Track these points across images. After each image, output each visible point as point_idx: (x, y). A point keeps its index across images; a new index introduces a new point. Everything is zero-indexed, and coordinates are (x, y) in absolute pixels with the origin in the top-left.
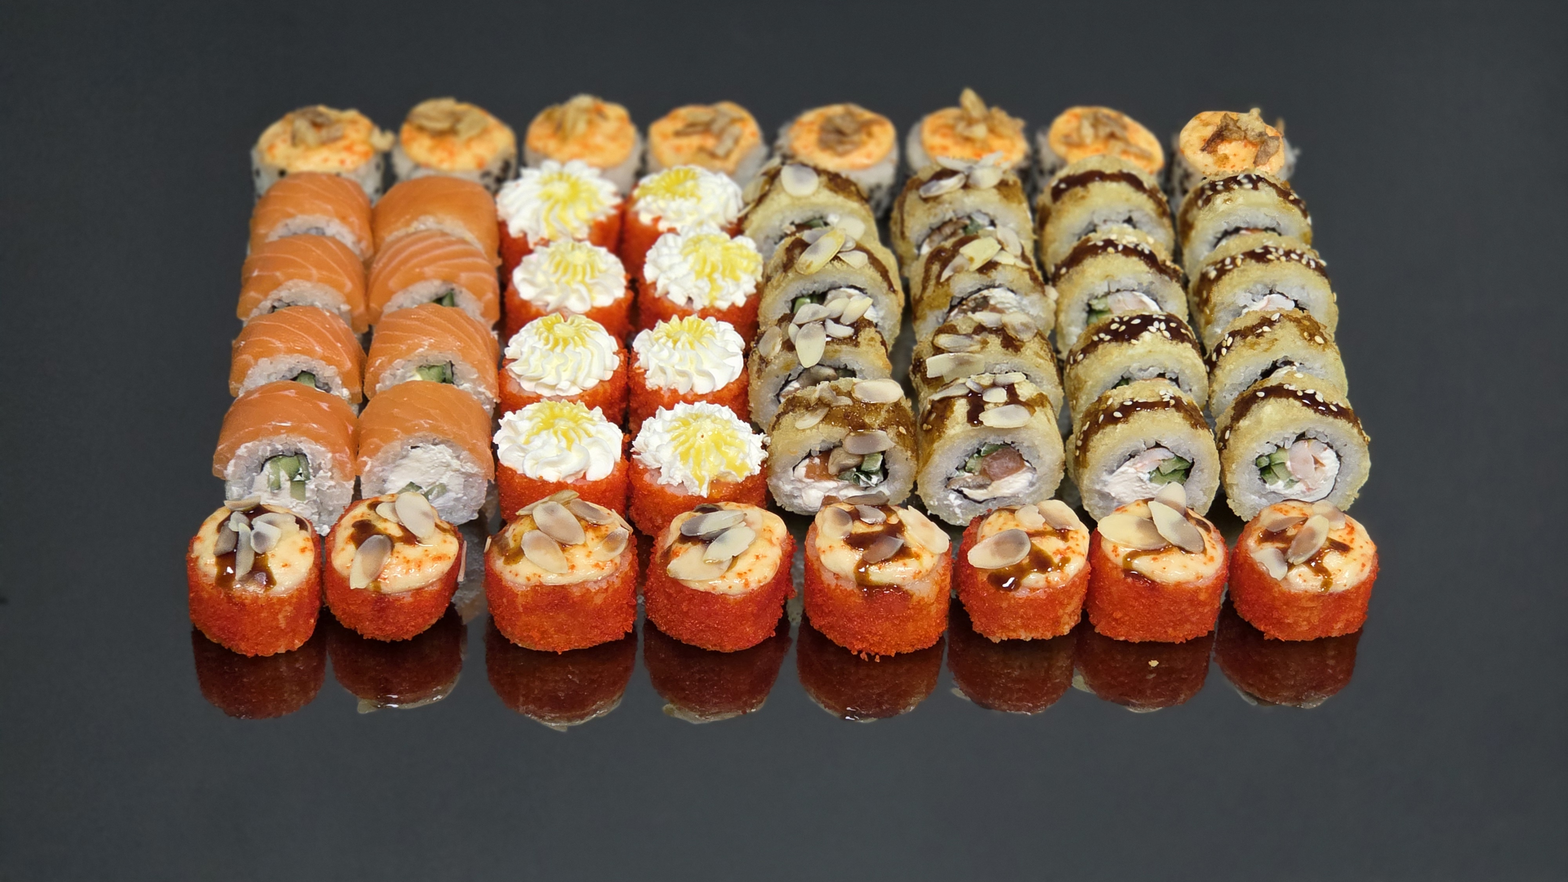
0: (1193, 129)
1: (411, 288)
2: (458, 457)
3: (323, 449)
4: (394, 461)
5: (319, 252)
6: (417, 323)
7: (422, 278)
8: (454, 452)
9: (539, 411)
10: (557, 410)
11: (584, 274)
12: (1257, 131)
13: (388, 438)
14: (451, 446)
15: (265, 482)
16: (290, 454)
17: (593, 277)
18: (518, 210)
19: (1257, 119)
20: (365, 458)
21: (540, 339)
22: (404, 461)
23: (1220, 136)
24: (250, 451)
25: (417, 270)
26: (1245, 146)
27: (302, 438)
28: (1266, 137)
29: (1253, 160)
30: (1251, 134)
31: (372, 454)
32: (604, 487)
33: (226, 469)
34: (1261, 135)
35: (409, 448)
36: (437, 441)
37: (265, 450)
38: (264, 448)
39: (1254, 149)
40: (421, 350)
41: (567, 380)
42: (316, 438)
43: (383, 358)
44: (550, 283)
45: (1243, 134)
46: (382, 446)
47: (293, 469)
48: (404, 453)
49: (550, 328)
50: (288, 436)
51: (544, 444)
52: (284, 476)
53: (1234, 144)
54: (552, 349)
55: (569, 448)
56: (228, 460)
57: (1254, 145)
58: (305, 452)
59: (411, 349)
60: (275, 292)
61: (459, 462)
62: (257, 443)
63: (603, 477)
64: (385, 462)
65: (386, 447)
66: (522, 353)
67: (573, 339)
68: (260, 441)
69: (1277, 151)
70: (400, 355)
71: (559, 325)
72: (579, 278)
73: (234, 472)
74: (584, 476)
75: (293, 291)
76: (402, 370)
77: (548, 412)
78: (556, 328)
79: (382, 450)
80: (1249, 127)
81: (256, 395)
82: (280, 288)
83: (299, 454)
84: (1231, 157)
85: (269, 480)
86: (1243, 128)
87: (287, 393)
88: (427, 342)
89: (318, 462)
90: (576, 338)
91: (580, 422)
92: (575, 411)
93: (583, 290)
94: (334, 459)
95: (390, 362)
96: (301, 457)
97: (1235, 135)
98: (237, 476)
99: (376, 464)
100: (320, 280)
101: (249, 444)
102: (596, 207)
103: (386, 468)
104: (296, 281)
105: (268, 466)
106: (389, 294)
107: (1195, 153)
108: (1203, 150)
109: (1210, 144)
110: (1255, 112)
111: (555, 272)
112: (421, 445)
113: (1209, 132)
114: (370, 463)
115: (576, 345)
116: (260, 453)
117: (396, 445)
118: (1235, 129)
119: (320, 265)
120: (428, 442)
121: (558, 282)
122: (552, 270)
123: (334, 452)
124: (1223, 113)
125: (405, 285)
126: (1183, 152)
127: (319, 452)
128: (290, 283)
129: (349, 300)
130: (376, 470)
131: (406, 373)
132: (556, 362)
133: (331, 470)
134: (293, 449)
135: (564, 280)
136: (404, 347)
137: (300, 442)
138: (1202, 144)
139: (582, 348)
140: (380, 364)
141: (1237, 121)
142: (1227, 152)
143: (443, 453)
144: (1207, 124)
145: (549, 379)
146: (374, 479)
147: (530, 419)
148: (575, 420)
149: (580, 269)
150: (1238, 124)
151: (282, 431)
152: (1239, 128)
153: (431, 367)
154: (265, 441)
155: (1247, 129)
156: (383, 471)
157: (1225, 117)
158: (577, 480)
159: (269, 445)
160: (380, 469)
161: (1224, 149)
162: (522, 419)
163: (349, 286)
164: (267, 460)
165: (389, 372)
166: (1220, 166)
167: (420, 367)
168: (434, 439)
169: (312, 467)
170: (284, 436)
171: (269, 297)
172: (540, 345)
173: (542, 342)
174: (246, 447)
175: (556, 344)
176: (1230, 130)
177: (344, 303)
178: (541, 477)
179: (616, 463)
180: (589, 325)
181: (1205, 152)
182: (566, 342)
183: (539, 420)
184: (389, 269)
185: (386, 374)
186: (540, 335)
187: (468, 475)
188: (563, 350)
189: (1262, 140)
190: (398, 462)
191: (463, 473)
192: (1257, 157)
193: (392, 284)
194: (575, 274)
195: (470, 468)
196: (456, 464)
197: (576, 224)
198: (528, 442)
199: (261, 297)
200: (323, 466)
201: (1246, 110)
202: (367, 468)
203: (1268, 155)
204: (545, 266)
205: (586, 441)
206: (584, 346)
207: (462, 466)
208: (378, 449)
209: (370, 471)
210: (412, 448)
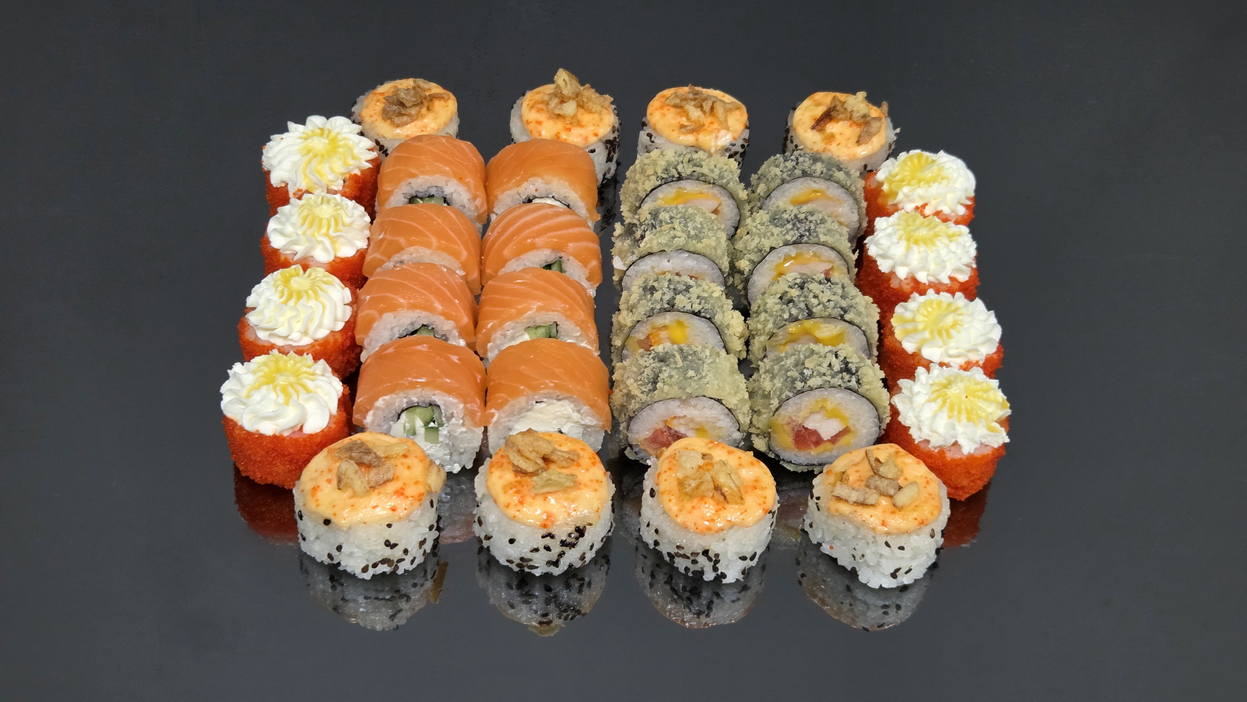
0: (807, 108)
1: (522, 257)
2: (579, 411)
3: (455, 401)
4: (520, 413)
5: (440, 221)
6: (523, 287)
7: (533, 247)
8: (575, 406)
9: (265, 364)
10: (281, 364)
11: (329, 227)
12: (862, 112)
13: (515, 393)
14: (573, 402)
15: (402, 429)
16: (424, 405)
17: (336, 230)
18: (280, 162)
19: (863, 101)
20: (493, 411)
21: (276, 291)
22: (529, 413)
23: (828, 116)
24: (388, 405)
25: (529, 241)
26: (851, 126)
27: (436, 392)
28: (868, 119)
29: (856, 140)
30: (856, 115)
31: (499, 407)
32: (319, 439)
33: (365, 418)
34: (865, 116)
35: (534, 402)
36: (560, 397)
37: (401, 402)
38: (400, 400)
39: (858, 129)
40: (530, 312)
41: (298, 331)
42: (449, 391)
43: (495, 321)
44: (297, 235)
45: (849, 115)
46: (508, 401)
47: (428, 418)
48: (529, 407)
49: (287, 281)
50: (423, 390)
51: (263, 398)
52: (419, 424)
53: (840, 123)
54: (285, 303)
55: (287, 403)
56: (367, 411)
57: (858, 125)
58: (439, 403)
59: (520, 313)
60: (398, 255)
61: (579, 416)
62: (394, 396)
63: (318, 430)
64: (512, 414)
65: (512, 402)
66: (258, 304)
67: (306, 292)
68: (397, 394)
69: (878, 132)
70: (510, 318)
71: (296, 278)
72: (324, 230)
73: (373, 422)
74: (301, 428)
75: (414, 255)
76: (511, 331)
77: (272, 365)
78: (292, 281)
79: (509, 404)
80: (855, 108)
81: (391, 350)
82: (402, 252)
83: (432, 405)
84: (837, 136)
85: (405, 427)
86: (849, 109)
87: (420, 348)
88: (536, 304)
89: (451, 412)
90: (310, 292)
91: (300, 377)
92: (299, 365)
93: (327, 242)
94: (465, 408)
95: (501, 324)
96: (435, 408)
97: (841, 116)
98: (376, 424)
99: (503, 415)
100: (439, 248)
101: (387, 397)
102: (351, 162)
103: (512, 419)
104: (416, 247)
105: (403, 416)
106: (504, 262)
107: (806, 131)
108: (813, 128)
109: (820, 123)
110: (862, 95)
111: (303, 224)
112: (545, 400)
113: (820, 111)
114: (497, 415)
115: (309, 297)
116: (397, 405)
117: (522, 400)
118: (842, 110)
119: (440, 234)
120: (552, 398)
121: (304, 234)
122: (300, 221)
123: (465, 403)
124: (831, 95)
125: (518, 254)
126: (795, 130)
127: (451, 403)
128: (412, 249)
129: (464, 266)
130: (503, 420)
131: (515, 333)
132: (289, 314)
133: (462, 418)
134: (427, 401)
135: (309, 233)
136: (513, 311)
137: (434, 395)
138: (813, 123)
139: (314, 301)
140: (492, 326)
141: (845, 102)
142: (834, 131)
143: (566, 408)
144: (818, 104)
145: (282, 330)
146: (501, 428)
147: (254, 372)
148: (297, 374)
149: (325, 222)
150: (845, 106)
151: (418, 386)
152: (846, 109)
153: (537, 327)
154: (402, 394)
155: (852, 111)
156: (509, 421)
157: (834, 98)
158: (294, 433)
159: (405, 397)
160: (507, 419)
161: (832, 128)
162: (248, 372)
163: (464, 254)
164: (403, 411)
165: (499, 333)
166: (826, 144)
167: (528, 328)
168: (558, 396)
169: (445, 417)
170: (420, 389)
171: (392, 259)
172: (276, 298)
173: (278, 295)
174: (384, 400)
175: (290, 298)
176: (838, 111)
177: (460, 268)
178: (258, 431)
179: (331, 416)
180: (325, 279)
181: (814, 131)
182: (299, 296)
183: (262, 373)
184: (502, 238)
185: (497, 335)
186: (277, 287)
187: (586, 427)
188: (296, 303)
189: (865, 121)
190: (522, 415)
191: (583, 425)
192: (860, 137)
193: (506, 252)
194: (320, 227)
195: (589, 421)
196: (576, 416)
197: (331, 177)
198: (249, 396)
199: (384, 258)
200: (455, 414)
201: (854, 92)
202: (495, 419)
203: (870, 135)
204: (294, 219)
205: (303, 395)
206: (317, 300)
207: (582, 419)
208: (505, 403)
209: (497, 422)
210: (537, 402)
